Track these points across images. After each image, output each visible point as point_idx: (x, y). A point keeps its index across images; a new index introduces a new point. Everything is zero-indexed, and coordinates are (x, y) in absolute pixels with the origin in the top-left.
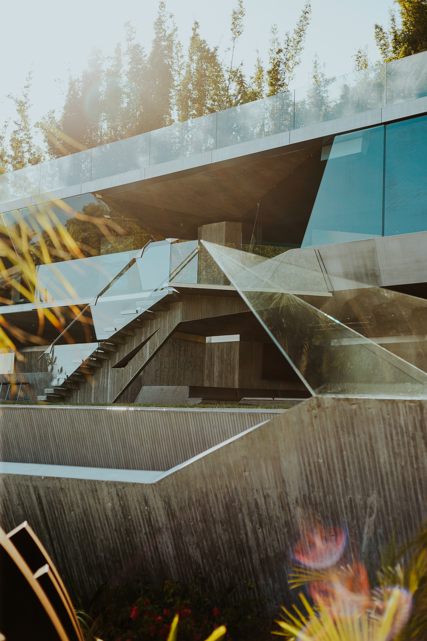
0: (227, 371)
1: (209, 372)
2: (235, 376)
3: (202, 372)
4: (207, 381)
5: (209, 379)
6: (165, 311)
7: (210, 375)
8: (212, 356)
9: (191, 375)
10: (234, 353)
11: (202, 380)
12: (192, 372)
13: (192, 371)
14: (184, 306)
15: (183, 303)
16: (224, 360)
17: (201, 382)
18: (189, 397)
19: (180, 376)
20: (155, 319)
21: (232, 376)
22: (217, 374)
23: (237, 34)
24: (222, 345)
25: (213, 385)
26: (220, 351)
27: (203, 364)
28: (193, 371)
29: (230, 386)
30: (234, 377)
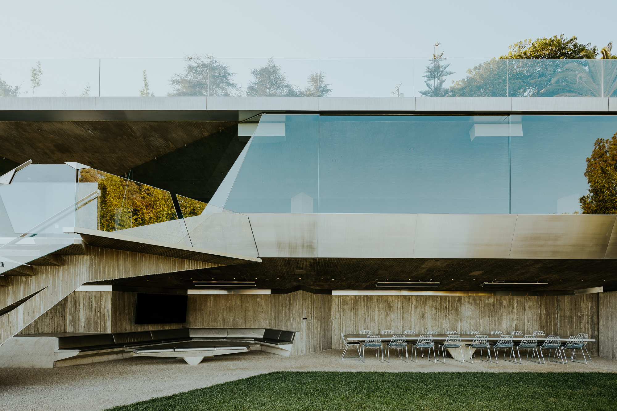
0: (96, 318)
1: (73, 317)
2: (107, 322)
3: (64, 318)
4: (70, 326)
5: (74, 324)
6: (55, 265)
7: (74, 321)
8: (76, 303)
9: (50, 321)
10: (106, 301)
11: (64, 325)
12: (52, 319)
13: (52, 317)
14: (93, 262)
15: (90, 258)
16: (92, 307)
17: (63, 327)
18: (60, 349)
19: (37, 323)
20: (34, 275)
21: (103, 322)
22: (84, 320)
23: (36, 84)
24: (90, 294)
25: (78, 330)
26: (87, 299)
27: (65, 311)
28: (54, 318)
29: (100, 331)
30: (105, 323)
